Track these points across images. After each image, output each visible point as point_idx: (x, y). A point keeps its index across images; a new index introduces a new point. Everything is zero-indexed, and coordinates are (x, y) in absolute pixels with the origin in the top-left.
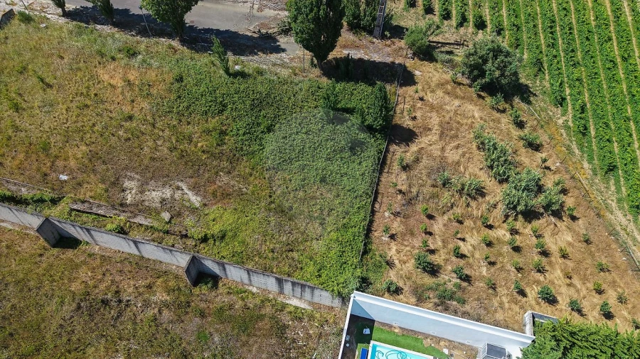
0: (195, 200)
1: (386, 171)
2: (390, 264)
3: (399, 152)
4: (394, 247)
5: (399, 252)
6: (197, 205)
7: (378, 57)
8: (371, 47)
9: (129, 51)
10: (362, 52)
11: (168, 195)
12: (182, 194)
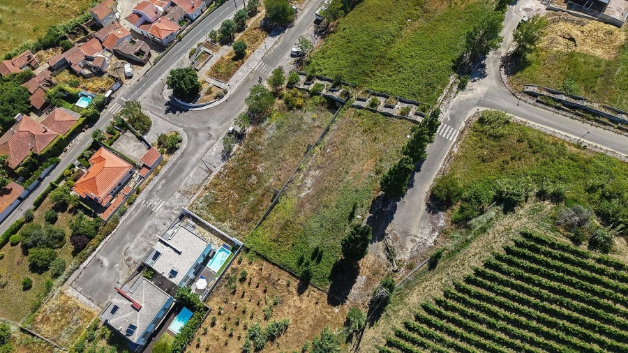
0: (303, 195)
1: (289, 276)
2: (250, 263)
3: (295, 283)
4: (257, 268)
5: (254, 269)
6: (300, 195)
7: (354, 293)
8: (365, 293)
9: (378, 170)
10: (362, 286)
11: (307, 185)
12: (306, 190)
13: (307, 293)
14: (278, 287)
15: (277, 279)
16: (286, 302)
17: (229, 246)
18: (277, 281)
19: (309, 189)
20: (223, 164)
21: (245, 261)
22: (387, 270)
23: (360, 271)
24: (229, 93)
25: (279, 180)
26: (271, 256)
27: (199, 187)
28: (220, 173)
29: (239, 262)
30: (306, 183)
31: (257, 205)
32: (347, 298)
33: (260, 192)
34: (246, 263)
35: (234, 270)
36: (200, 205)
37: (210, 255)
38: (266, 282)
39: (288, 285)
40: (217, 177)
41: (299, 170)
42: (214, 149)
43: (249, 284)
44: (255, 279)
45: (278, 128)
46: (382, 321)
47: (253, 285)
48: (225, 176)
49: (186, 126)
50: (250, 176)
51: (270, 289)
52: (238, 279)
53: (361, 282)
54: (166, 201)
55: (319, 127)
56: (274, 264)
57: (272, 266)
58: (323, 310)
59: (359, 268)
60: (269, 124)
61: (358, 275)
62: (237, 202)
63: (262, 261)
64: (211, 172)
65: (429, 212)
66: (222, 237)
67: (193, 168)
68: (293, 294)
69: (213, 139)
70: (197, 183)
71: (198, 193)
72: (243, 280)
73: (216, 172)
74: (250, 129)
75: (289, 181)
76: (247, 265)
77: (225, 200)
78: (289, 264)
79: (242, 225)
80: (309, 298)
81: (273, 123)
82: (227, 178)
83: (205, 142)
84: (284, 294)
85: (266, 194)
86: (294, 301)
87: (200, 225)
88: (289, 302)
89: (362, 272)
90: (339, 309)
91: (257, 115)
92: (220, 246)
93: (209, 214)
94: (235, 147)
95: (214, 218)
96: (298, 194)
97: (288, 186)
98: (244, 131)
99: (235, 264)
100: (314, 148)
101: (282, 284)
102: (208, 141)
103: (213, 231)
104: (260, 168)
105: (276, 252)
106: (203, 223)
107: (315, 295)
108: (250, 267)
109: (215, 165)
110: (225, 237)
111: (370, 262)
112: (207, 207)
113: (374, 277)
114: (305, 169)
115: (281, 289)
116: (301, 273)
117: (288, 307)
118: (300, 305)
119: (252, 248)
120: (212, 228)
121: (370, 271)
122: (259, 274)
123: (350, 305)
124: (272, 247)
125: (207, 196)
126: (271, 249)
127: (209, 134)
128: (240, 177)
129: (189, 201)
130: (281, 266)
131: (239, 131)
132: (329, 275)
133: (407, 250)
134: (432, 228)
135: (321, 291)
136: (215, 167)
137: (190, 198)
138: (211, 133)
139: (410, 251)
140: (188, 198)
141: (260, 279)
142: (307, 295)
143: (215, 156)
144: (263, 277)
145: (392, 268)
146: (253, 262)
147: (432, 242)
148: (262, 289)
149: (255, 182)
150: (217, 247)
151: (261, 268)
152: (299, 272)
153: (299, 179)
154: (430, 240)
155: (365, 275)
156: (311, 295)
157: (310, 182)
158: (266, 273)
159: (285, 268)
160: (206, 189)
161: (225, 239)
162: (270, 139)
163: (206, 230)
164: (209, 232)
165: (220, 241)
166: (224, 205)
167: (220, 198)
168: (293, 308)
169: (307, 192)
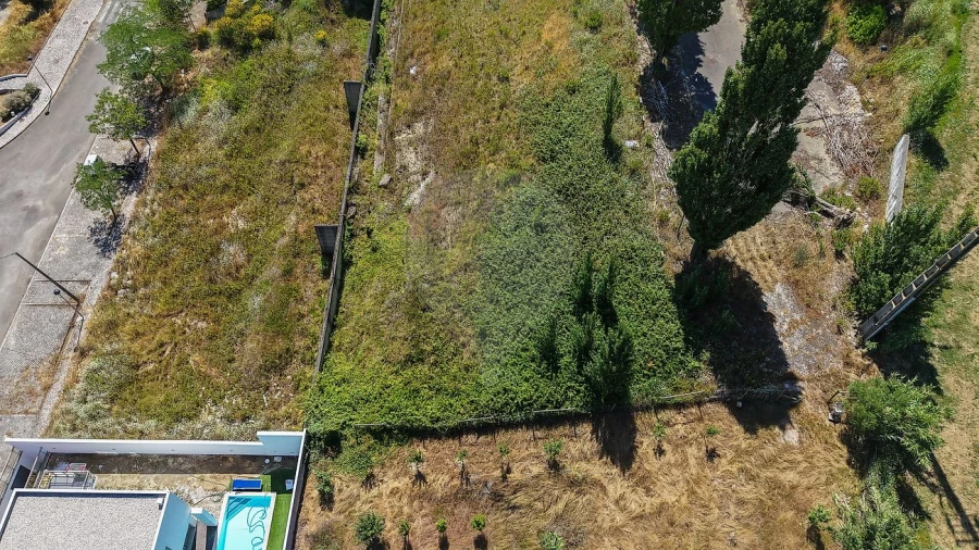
0: (414, 198)
1: (538, 434)
2: (369, 481)
3: (580, 447)
4: (403, 483)
5: (394, 492)
6: (408, 203)
7: (796, 348)
8: (824, 330)
9: (591, 20)
10: (797, 317)
11: (412, 169)
12: (418, 182)
13: (645, 444)
14: (520, 499)
15: (498, 473)
16: (589, 526)
17: (256, 476)
18: (504, 478)
19: (425, 174)
20: (109, 264)
21: (345, 484)
22: (819, 236)
23: (755, 279)
24: (45, 93)
25: (314, 211)
26: (428, 410)
27: (56, 363)
28: (113, 289)
29: (327, 500)
30: (404, 168)
31: (284, 305)
32: (793, 378)
33: (273, 270)
34: (354, 488)
36: (82, 410)
38: (463, 510)
39: (554, 466)
40: (106, 302)
41: (360, 151)
42: (62, 237)
44: (421, 521)
45: (235, 107)
46: (947, 380)
48: (135, 290)
50: (217, 250)
51: (494, 522)
53: (782, 306)
55: (349, 55)
56: (456, 432)
57: (453, 444)
58: (750, 463)
59: (747, 274)
60: (206, 110)
61: (759, 293)
62: (211, 338)
63: (406, 451)
64: (79, 300)
66: (215, 464)
67: (6, 318)
68: (596, 483)
69: (46, 214)
70: (42, 352)
71: (63, 377)
73: (98, 293)
74: (152, 146)
75: (349, 189)
76: (362, 493)
77: (167, 352)
78: (511, 395)
79: (267, 389)
80: (670, 457)
81: (216, 102)
82: (141, 292)
83: (20, 235)
84: (561, 506)
85: (296, 266)
86: (617, 502)
87: (107, 471)
88: (599, 519)
89: (763, 277)
90: (795, 425)
91: (158, 109)
92: (222, 495)
93: (129, 420)
94: (129, 205)
95: (152, 423)
96: (400, 203)
97: (354, 205)
98: (138, 155)
99: (312, 516)
100: (366, 87)
101: (529, 475)
102: (31, 226)
103: (170, 461)
104: (236, 221)
105: (438, 390)
106: (120, 455)
107: (682, 432)
108: (376, 494)
109: (84, 275)
110: (225, 458)
111: (759, 241)
112: (112, 400)
113: (803, 273)
114: (376, 142)
115: (537, 497)
116: (578, 392)
117: (611, 539)
118: (656, 501)
119: (344, 426)
120: (160, 456)
121: (779, 263)
122: (421, 496)
123: (819, 392)
124: (415, 384)
125: (95, 371)
126: (417, 391)
127: (24, 209)
128: (185, 267)
129: (37, 422)
130: (490, 418)
131: (121, 162)
132: (681, 338)
133: (821, 160)
134: (829, 84)
135: (688, 407)
136: (85, 282)
137: (34, 410)
138: (30, 203)
139: (828, 160)
140: (26, 412)
141: (437, 512)
142: (651, 452)
143: (74, 254)
144: (445, 500)
145: (827, 222)
146: (376, 470)
147: (858, 110)
148: (464, 540)
149: (241, 259)
150: (213, 505)
151: (419, 472)
152: (571, 394)
153: (374, 173)
154: (852, 110)
155: (776, 281)
156: (669, 442)
157: (414, 159)
158: (447, 478)
159: (505, 418)
160: (82, 353)
161: (229, 465)
162: (225, 141)
163: (142, 472)
164: (154, 475)
165: (214, 480)
166: (172, 370)
167: (148, 354)
168: (636, 529)
169: (423, 185)
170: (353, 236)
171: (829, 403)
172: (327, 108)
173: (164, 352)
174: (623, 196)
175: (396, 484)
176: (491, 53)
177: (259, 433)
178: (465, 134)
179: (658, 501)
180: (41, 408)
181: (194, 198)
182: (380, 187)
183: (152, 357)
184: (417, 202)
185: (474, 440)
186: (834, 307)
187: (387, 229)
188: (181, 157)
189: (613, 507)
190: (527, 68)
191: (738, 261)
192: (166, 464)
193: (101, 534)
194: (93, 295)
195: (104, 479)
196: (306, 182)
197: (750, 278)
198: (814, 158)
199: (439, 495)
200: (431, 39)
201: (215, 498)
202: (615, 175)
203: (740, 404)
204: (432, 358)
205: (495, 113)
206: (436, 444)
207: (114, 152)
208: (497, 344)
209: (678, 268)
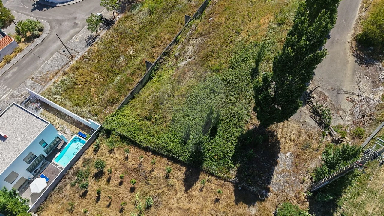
1: (170, 163)
2: (111, 151)
3: (179, 173)
4: (121, 157)
5: (116, 159)
6: (179, 65)
7: (279, 179)
8: (296, 179)
9: (281, 20)
10: (288, 168)
11: (188, 54)
12: (186, 59)
13: (198, 185)
14: (152, 182)
15: (150, 169)
16: (164, 203)
17: (87, 134)
18: (151, 172)
19: (191, 57)
20: (87, 49)
22: (322, 142)
23: (281, 146)
25: (153, 57)
26: (139, 138)
27: (57, 73)
28: (84, 57)
29: (96, 151)
30: (186, 52)
31: (125, 83)
32: (268, 190)
33: (129, 71)
34: (106, 151)
35: (87, 161)
36: (54, 90)
37: (59, 147)
38: (134, 176)
39: (168, 177)
40: (80, 61)
41: (176, 41)
42: (79, 36)
43: (109, 180)
44: (118, 172)
45: (151, 13)
47: (115, 182)
48: (89, 60)
49: (51, 18)
50: (119, 58)
51: (141, 185)
52: (92, 175)
53: (285, 161)
54: (14, 89)
56: (146, 149)
57: (142, 152)
58: (230, 212)
59: (279, 142)
60: (141, 11)
61: (279, 152)
62: (102, 85)
63: (128, 147)
64: (73, 57)
65: (361, 64)
66: (78, 124)
67: (52, 54)
68: (175, 189)
69: (79, 27)
70: (55, 69)
71: (56, 78)
72: (98, 175)
73: (79, 57)
74: (120, 17)
75: (164, 53)
76: (107, 154)
77: (87, 84)
78: (167, 145)
79: (105, 108)
80: (203, 193)
81: (146, 9)
82: (91, 62)
83: (69, 31)
84: (161, 191)
85: (137, 72)
86: (178, 200)
87: (49, 111)
88: (169, 202)
89: (285, 147)
90: (257, 208)
91: (129, 5)
92: (74, 134)
93: (65, 99)
94: (102, 33)
95: (70, 103)
96: (176, 64)
97: (163, 59)
98: (114, 18)
99: (89, 153)
100: (192, 20)
101: (158, 175)
102: (73, 29)
103: (67, 117)
104: (130, 51)
105: (148, 132)
106: (55, 108)
107: (213, 187)
108: (111, 156)
109: (79, 50)
110: (82, 124)
111: (293, 132)
112: (64, 92)
113: (303, 152)
114: (183, 40)
115: (156, 184)
116: (187, 154)
117: (168, 211)
118: (189, 206)
119: (114, 130)
120: (65, 114)
121: (296, 145)
122: (124, 164)
123: (276, 200)
124: (143, 127)
125: (64, 80)
126: (142, 129)
127: (75, 23)
128: (107, 59)
129: (42, 88)
130: (157, 150)
131: (108, 19)
132: (233, 153)
133: (345, 112)
134: (373, 82)
135: (221, 180)
136: (78, 52)
137: (44, 85)
138: (77, 22)
139: (349, 114)
140: (42, 84)
141: (125, 172)
142: (199, 188)
143: (80, 42)
144: (129, 169)
145: (330, 138)
146: (115, 149)
147: (378, 99)
148: (128, 186)
149: (124, 64)
150: (70, 136)
151: (127, 156)
152: (184, 154)
153: (176, 50)
154: (375, 97)
155: (289, 151)
156: (206, 188)
157: (191, 50)
158: (134, 162)
159: (162, 152)
160: (65, 74)
161: (81, 126)
162: (142, 23)
163: (58, 116)
164: (60, 119)
165: (75, 129)
166: (85, 90)
167: (81, 82)
168: (177, 212)
169: (188, 61)
170: (157, 69)
171: (277, 207)
172: (178, 23)
173: (86, 84)
174: (248, 92)
175: (118, 156)
176: (240, 21)
177: (90, 120)
178: (211, 48)
179: (189, 207)
180: (46, 85)
181: (122, 39)
182: (174, 56)
183: (83, 83)
184: (182, 66)
185: (150, 155)
186: (307, 172)
187: (167, 72)
188: (126, 24)
189: (175, 200)
190: (248, 31)
191: (279, 136)
192: (65, 117)
193: (27, 126)
194: (78, 57)
195: (47, 113)
196: (156, 45)
197: (279, 145)
198: (343, 110)
199: (129, 167)
200: (223, 9)
201: (72, 134)
202: (250, 83)
203: (240, 188)
204: (153, 121)
205: (226, 44)
206: (138, 150)
207: (108, 15)
208: (175, 126)
209: (251, 127)
